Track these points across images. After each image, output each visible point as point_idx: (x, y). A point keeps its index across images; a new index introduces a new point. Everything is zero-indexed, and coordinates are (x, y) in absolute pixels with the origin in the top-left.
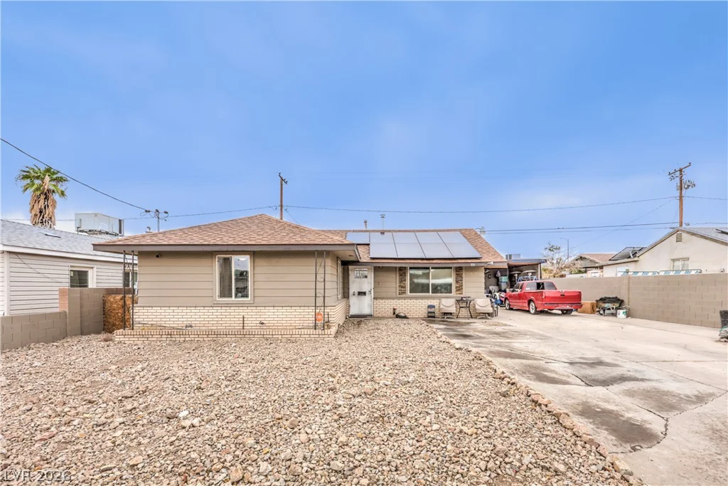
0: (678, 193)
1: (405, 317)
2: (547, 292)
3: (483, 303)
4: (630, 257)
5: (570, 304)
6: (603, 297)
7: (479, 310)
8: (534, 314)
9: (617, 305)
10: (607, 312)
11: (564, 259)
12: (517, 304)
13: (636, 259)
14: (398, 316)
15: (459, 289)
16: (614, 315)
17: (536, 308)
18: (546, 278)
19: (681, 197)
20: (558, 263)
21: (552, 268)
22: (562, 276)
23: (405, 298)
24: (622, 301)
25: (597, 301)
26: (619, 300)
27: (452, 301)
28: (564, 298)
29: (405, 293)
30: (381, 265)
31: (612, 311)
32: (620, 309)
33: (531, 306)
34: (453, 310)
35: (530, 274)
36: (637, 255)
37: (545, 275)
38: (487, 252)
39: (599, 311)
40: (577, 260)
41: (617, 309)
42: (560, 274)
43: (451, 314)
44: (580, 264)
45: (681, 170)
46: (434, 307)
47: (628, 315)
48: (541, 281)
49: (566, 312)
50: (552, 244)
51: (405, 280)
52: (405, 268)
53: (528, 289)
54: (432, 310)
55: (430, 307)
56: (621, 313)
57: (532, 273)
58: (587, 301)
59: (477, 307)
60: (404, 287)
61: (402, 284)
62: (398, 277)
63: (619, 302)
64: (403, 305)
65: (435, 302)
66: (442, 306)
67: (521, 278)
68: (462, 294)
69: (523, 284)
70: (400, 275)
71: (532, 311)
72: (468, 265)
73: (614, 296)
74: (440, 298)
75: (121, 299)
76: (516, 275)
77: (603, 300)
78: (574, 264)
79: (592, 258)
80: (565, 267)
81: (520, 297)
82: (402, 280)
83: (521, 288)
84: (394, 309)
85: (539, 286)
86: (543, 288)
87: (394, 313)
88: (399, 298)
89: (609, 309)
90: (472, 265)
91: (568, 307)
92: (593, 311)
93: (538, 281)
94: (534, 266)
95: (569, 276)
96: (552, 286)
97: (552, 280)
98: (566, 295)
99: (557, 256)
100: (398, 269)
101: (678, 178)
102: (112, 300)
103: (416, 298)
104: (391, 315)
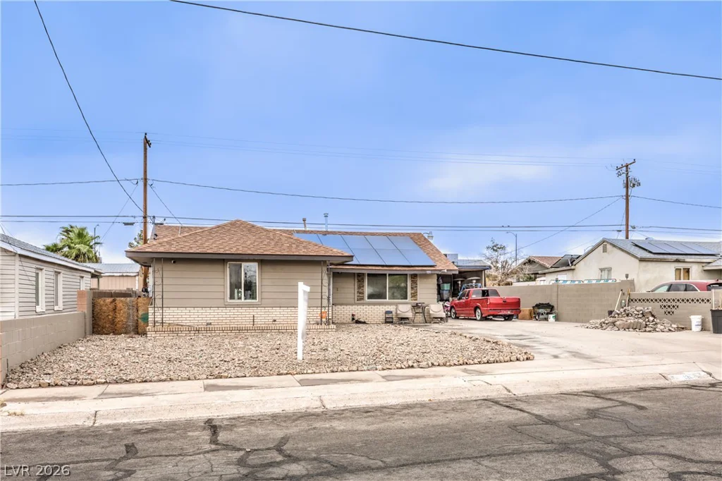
0: (624, 192)
1: (364, 323)
2: (492, 299)
3: (437, 309)
4: (569, 265)
5: (510, 310)
6: (538, 303)
7: (433, 314)
8: (480, 320)
9: (549, 310)
10: (541, 317)
11: (510, 262)
12: (464, 312)
13: (573, 267)
14: (358, 322)
15: (414, 295)
16: (546, 319)
17: (482, 314)
18: (490, 285)
19: (627, 196)
20: (503, 267)
21: (496, 274)
22: (508, 284)
23: (363, 304)
24: (553, 307)
25: (533, 307)
26: (550, 305)
27: (409, 307)
28: (506, 304)
29: (363, 299)
30: (340, 271)
31: (545, 316)
32: (551, 314)
33: (477, 314)
34: (410, 315)
35: (475, 281)
36: (574, 263)
37: (488, 282)
38: (440, 259)
39: (535, 317)
40: (525, 264)
41: (548, 314)
42: (505, 282)
43: (408, 318)
44: (528, 270)
45: (627, 166)
46: (391, 312)
47: (557, 319)
48: (486, 289)
49: (508, 318)
50: (496, 242)
51: (363, 286)
52: (363, 274)
53: (474, 297)
54: (390, 315)
55: (387, 312)
56: (551, 316)
57: (477, 280)
58: (526, 308)
59: (431, 312)
60: (363, 293)
61: (360, 291)
62: (356, 284)
63: (550, 308)
64: (361, 311)
65: (392, 308)
66: (399, 312)
67: (464, 286)
68: (416, 300)
69: (469, 291)
70: (359, 281)
71: (478, 318)
72: (424, 272)
73: (547, 302)
74: (396, 304)
75: (111, 302)
76: (460, 282)
77: (539, 306)
78: (522, 269)
79: (541, 262)
80: (512, 272)
81: (466, 304)
82: (361, 286)
83: (468, 295)
84: (353, 315)
85: (485, 293)
86: (488, 295)
87: (353, 319)
88: (358, 304)
89: (542, 314)
90: (428, 272)
91: (509, 313)
92: (531, 318)
93: (484, 288)
94: (479, 272)
95: (516, 284)
96: (496, 293)
97: (496, 287)
98: (508, 301)
99: (502, 258)
100: (356, 275)
101: (624, 175)
102: (102, 302)
103: (374, 304)
104: (350, 321)
